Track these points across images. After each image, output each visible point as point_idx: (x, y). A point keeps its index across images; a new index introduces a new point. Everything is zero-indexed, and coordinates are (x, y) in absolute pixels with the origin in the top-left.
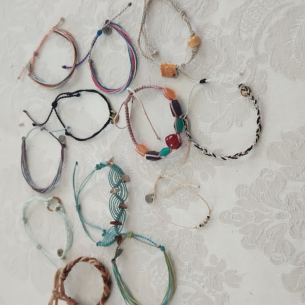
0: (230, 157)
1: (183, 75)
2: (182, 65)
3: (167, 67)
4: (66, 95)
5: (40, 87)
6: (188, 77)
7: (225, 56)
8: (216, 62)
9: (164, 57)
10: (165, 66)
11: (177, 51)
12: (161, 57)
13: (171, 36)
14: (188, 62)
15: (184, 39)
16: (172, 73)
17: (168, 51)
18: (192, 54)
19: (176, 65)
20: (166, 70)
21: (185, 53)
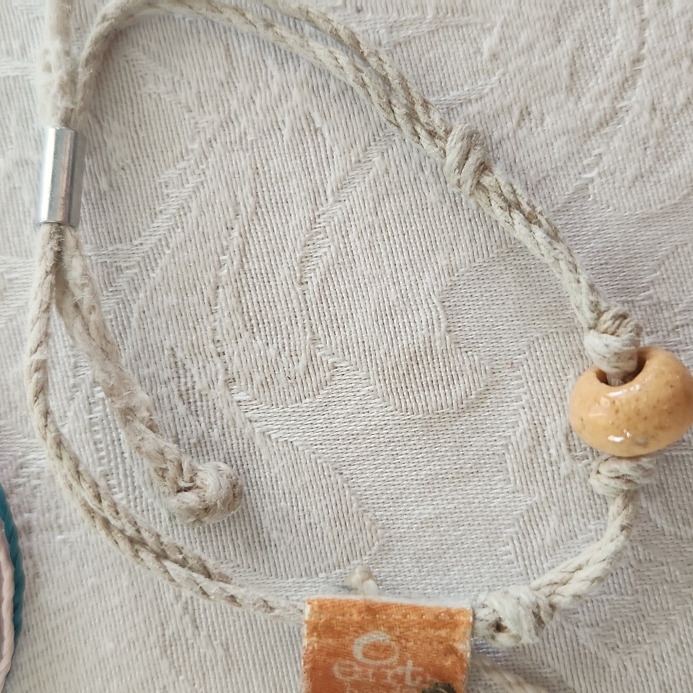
3: (379, 636)
9: (303, 525)
10: (361, 628)
11: (427, 475)
12: (261, 523)
13: (353, 335)
14: (589, 583)
15: (487, 368)
16: (413, 679)
17: (337, 465)
18: (624, 512)
19: (471, 619)
20: (365, 655)
21: (510, 487)
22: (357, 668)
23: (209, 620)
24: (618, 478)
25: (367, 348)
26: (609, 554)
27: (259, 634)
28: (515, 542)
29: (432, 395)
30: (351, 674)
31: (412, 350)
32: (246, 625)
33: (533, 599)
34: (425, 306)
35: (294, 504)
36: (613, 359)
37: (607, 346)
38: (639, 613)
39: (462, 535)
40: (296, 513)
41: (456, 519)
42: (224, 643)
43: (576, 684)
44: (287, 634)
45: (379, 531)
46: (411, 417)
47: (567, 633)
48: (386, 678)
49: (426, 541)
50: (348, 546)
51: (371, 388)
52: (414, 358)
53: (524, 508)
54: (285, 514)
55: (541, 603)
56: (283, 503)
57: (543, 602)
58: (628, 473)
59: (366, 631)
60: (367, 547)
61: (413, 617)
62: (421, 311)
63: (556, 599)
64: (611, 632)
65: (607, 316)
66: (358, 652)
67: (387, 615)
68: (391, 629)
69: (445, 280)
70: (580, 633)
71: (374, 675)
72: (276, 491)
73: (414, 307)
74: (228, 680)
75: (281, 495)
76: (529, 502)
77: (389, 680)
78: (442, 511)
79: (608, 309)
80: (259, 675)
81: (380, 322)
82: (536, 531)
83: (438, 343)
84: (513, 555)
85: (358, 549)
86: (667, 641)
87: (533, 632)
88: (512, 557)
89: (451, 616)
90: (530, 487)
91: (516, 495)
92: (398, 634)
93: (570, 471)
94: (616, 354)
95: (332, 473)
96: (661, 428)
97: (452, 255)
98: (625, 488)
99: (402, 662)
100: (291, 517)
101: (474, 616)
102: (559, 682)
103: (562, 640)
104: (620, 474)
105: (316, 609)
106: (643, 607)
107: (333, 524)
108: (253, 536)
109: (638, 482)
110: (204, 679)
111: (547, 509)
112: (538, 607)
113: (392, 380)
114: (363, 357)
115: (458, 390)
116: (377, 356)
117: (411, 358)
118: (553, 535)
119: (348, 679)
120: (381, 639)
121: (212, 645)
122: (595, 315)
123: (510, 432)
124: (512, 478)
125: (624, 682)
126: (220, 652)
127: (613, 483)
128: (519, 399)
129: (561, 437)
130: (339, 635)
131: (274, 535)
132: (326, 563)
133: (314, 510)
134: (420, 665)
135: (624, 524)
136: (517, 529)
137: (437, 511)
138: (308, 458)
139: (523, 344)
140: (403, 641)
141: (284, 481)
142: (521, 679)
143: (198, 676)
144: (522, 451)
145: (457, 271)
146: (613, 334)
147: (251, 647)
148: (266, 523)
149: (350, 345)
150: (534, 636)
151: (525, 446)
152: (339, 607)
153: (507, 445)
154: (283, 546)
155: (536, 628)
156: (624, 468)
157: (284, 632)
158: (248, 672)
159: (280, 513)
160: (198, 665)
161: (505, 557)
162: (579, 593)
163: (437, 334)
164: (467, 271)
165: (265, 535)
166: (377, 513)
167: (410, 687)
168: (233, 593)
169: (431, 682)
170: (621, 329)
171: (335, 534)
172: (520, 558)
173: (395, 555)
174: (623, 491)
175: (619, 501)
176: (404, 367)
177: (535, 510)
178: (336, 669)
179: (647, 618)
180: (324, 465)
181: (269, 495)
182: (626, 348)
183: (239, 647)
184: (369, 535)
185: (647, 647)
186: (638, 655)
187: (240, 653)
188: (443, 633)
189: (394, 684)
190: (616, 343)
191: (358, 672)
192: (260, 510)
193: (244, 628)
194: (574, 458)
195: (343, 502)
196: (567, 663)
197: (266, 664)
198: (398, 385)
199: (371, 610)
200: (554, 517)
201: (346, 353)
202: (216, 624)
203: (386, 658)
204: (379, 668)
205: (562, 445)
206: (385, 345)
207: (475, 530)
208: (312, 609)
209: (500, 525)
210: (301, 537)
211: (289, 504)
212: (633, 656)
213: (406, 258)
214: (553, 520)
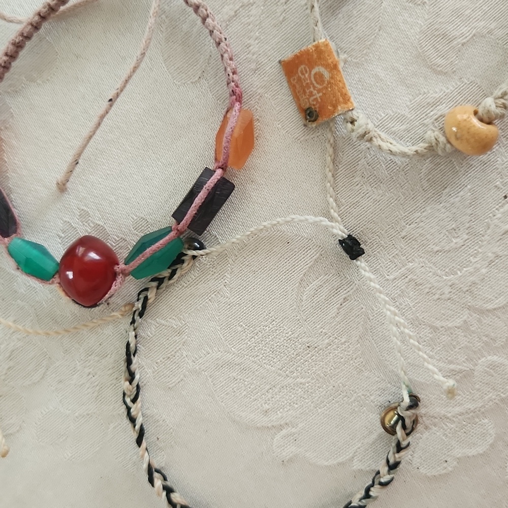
0: (169, 490)
1: (331, 150)
2: (365, 133)
3: (327, 75)
6: (333, 176)
7: (471, 274)
8: (436, 248)
9: (350, 25)
10: (327, 66)
11: (396, 66)
12: (342, 7)
13: (441, 5)
14: (388, 149)
15: (454, 69)
16: (313, 101)
17: (382, 27)
18: (423, 149)
19: (351, 109)
20: (315, 74)
21: (409, 103)
22: (307, 75)
23: (291, 7)
24: (436, 139)
25: (439, 13)
26: (403, 151)
27: (296, 31)
28: (387, 117)
29: (432, 52)
30: (303, 74)
31: (447, 33)
32: (297, 23)
33: (371, 130)
34: (469, 29)
35: (357, 17)
36: (486, 111)
37: (490, 106)
38: (382, 180)
39: (378, 93)
40: (354, 20)
41: (384, 88)
42: (285, 18)
43: (342, 168)
44: (302, 43)
45: (363, 59)
46: (418, 48)
47: (360, 155)
48: (308, 89)
49: (369, 80)
50: (351, 49)
51: (422, 24)
52: (444, 35)
53: (403, 113)
54: (351, 15)
55: (371, 133)
56: (355, 12)
57: (372, 134)
58: (440, 143)
59: (326, 68)
60: (354, 57)
61: (341, 85)
62: (466, 28)
63: (374, 139)
64: (369, 173)
65: (503, 101)
66: (316, 70)
67: (337, 74)
68: (332, 78)
69: (485, 31)
70: (363, 160)
71: (307, 84)
72: (358, 7)
73: (466, 24)
74: (271, 28)
75: (358, 10)
76: (406, 114)
77: (307, 91)
78: (385, 80)
79: (506, 100)
80: (280, 40)
81: (453, 13)
82: (395, 123)
83: (455, 42)
84: (381, 118)
85: (352, 54)
86: (376, 196)
87: (358, 135)
88: (380, 118)
89: (349, 100)
90: (412, 111)
91: (406, 107)
92: (331, 82)
93: (427, 124)
94: (489, 111)
95: (378, 26)
96: (468, 141)
97: (497, 29)
98: (433, 144)
99: (319, 91)
100: (351, 19)
101: (352, 109)
102: (338, 162)
103: (356, 155)
104: (438, 140)
105: (325, 44)
106: (385, 180)
107: (357, 38)
108: (335, 7)
109: (438, 148)
110: (266, 18)
111: (406, 123)
112: (369, 133)
113: (430, 32)
114: (434, 13)
115: (439, 61)
116: (437, 20)
117: (443, 34)
118: (397, 130)
119: (300, 74)
120: (326, 76)
121: (282, 13)
122: (501, 96)
123: (431, 92)
124: (412, 102)
125: (351, 187)
126: (281, 18)
127: (433, 138)
128: (448, 88)
129: (439, 113)
130: (319, 58)
131: (340, 15)
132: (339, 43)
133: (359, 27)
134: (321, 99)
135: (419, 151)
136: (392, 114)
137: (383, 78)
138: (379, 13)
139: (472, 79)
140: (329, 86)
141: (364, 8)
142: (333, 145)
143: (266, 15)
144: (426, 101)
145: (491, 35)
146: (496, 106)
147: (289, 30)
148: (344, 9)
149: (436, 5)
150: (357, 136)
151: (429, 101)
152: (330, 53)
153: (425, 94)
154: (337, 22)
155: (360, 135)
156: (442, 139)
157: (302, 41)
158: (278, 34)
159: (350, 13)
160: (271, 12)
161: (378, 116)
162: (381, 147)
163: (459, 40)
164: (493, 40)
165: (338, 12)
166: (370, 54)
167: (309, 101)
168: (315, 6)
169: (316, 108)
170: (500, 109)
171: (353, 41)
172: (381, 122)
173: (357, 70)
174: (432, 144)
175: (426, 145)
176: (438, 34)
177: (404, 118)
178: (303, 67)
179: (382, 184)
180: (380, 21)
181: (355, 5)
182: (493, 113)
183: (287, 25)
184: (359, 55)
185: (370, 189)
186: (365, 188)
187: (284, 27)
188: (341, 99)
189: (308, 94)
190: (493, 108)
191: (305, 77)
192: (347, 4)
193: (295, 23)
194: (433, 123)
195: (368, 37)
196: (348, 161)
197: (285, 40)
198: (429, 35)
199: (335, 67)
200: (405, 127)
201: (432, 5)
202: (291, 11)
203: (317, 83)
204: (312, 83)
205: (436, 116)
206: (444, 20)
207: (383, 98)
208: (324, 42)
209: (391, 107)
210: (345, 27)
211: (356, 15)
212: (364, 186)
213: (487, 10)
214: (404, 127)
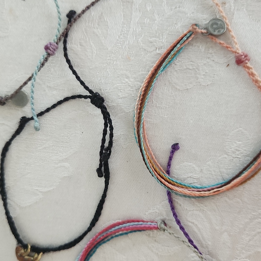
4: (106, 144)
5: (158, 51)
